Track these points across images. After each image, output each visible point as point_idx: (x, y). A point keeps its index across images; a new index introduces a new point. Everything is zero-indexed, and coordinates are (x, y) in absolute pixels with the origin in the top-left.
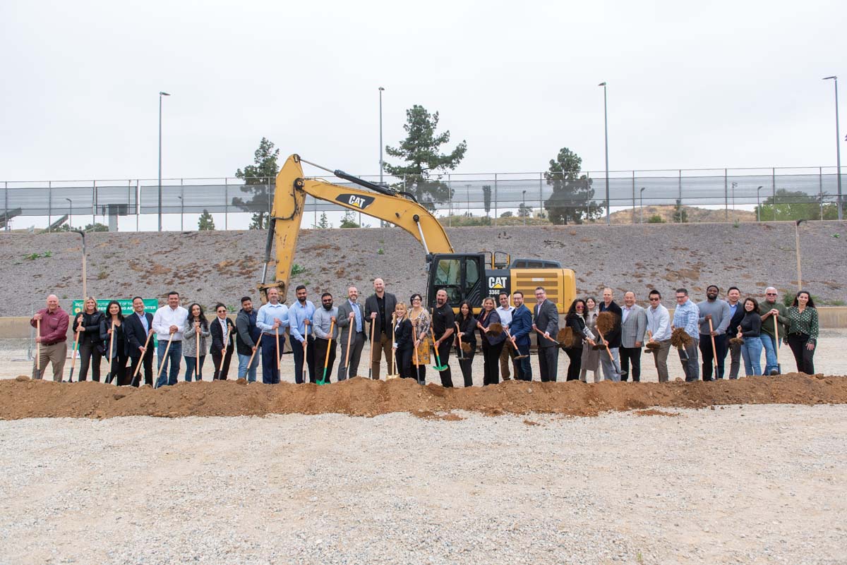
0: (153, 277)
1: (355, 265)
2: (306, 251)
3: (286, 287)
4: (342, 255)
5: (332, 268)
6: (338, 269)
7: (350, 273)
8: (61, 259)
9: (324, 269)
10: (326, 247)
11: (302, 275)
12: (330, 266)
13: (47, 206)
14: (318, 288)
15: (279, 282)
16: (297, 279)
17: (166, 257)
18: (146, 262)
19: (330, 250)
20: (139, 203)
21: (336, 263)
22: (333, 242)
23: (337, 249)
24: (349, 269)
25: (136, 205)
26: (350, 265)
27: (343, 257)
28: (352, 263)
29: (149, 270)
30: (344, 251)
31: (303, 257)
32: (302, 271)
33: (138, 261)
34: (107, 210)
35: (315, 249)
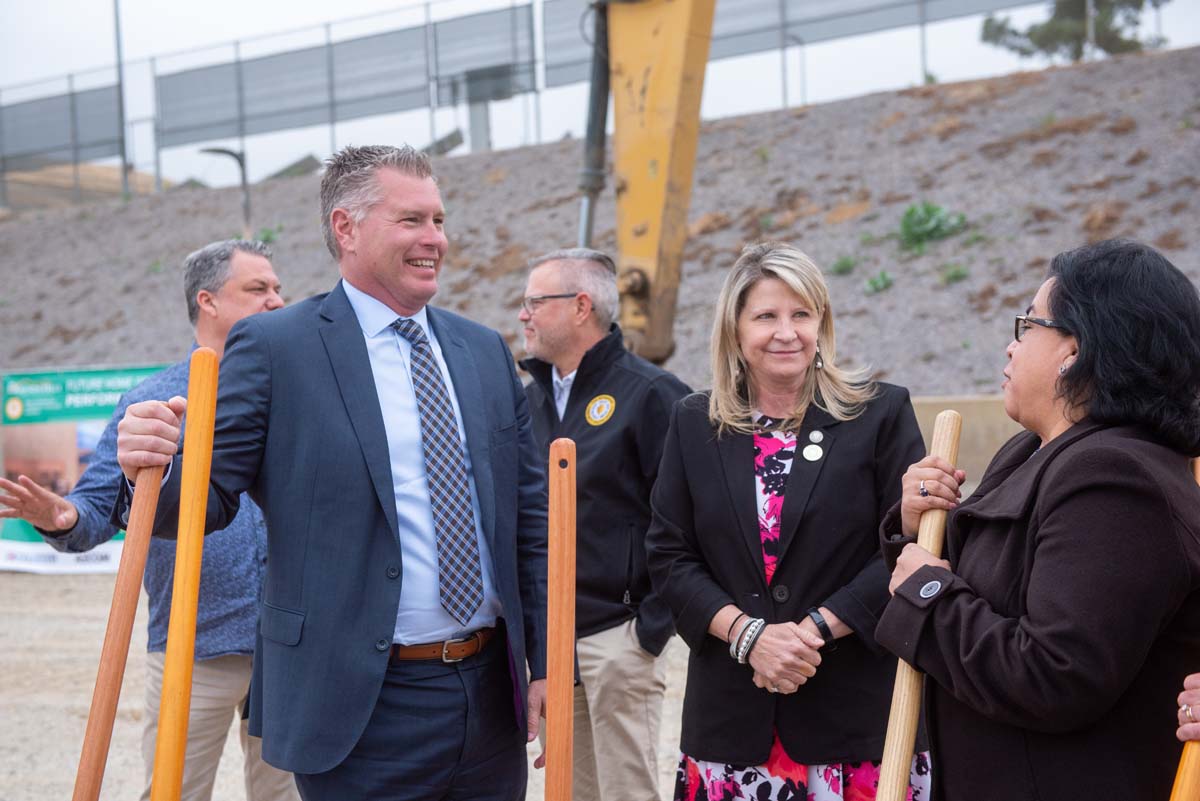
0: (483, 286)
1: (1174, 187)
2: (997, 151)
3: (656, 292)
4: (1132, 152)
5: (1073, 207)
6: (1100, 212)
7: (1140, 223)
8: (295, 246)
9: (1041, 215)
10: (1077, 128)
11: (948, 247)
12: (1070, 199)
13: (322, 98)
14: (990, 292)
15: (631, 271)
16: (921, 265)
17: (553, 216)
18: (491, 239)
19: (1092, 136)
20: (539, 53)
21: (1100, 186)
22: (1112, 102)
23: (1124, 128)
24: (1142, 209)
25: (533, 62)
26: (1153, 190)
27: (1137, 160)
28: (1164, 180)
29: (486, 263)
30: (1145, 137)
31: (972, 178)
32: (953, 232)
33: (468, 238)
34: (463, 89)
35: (1033, 139)
